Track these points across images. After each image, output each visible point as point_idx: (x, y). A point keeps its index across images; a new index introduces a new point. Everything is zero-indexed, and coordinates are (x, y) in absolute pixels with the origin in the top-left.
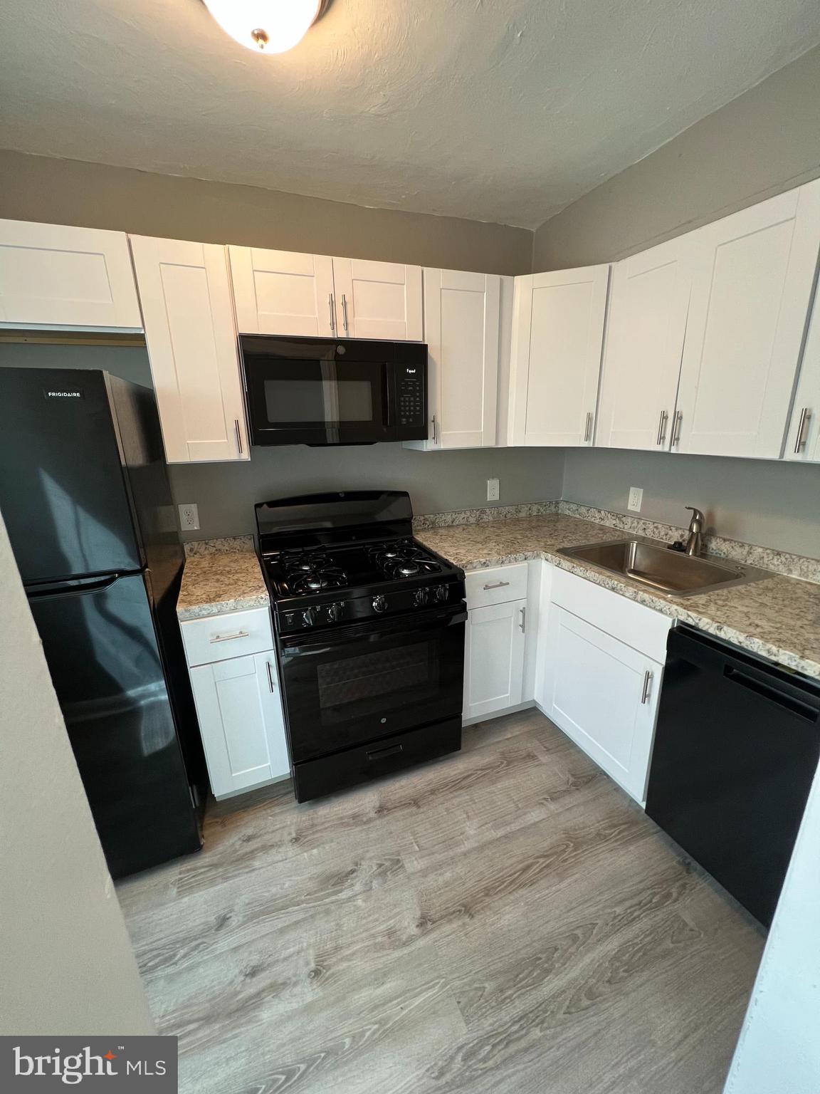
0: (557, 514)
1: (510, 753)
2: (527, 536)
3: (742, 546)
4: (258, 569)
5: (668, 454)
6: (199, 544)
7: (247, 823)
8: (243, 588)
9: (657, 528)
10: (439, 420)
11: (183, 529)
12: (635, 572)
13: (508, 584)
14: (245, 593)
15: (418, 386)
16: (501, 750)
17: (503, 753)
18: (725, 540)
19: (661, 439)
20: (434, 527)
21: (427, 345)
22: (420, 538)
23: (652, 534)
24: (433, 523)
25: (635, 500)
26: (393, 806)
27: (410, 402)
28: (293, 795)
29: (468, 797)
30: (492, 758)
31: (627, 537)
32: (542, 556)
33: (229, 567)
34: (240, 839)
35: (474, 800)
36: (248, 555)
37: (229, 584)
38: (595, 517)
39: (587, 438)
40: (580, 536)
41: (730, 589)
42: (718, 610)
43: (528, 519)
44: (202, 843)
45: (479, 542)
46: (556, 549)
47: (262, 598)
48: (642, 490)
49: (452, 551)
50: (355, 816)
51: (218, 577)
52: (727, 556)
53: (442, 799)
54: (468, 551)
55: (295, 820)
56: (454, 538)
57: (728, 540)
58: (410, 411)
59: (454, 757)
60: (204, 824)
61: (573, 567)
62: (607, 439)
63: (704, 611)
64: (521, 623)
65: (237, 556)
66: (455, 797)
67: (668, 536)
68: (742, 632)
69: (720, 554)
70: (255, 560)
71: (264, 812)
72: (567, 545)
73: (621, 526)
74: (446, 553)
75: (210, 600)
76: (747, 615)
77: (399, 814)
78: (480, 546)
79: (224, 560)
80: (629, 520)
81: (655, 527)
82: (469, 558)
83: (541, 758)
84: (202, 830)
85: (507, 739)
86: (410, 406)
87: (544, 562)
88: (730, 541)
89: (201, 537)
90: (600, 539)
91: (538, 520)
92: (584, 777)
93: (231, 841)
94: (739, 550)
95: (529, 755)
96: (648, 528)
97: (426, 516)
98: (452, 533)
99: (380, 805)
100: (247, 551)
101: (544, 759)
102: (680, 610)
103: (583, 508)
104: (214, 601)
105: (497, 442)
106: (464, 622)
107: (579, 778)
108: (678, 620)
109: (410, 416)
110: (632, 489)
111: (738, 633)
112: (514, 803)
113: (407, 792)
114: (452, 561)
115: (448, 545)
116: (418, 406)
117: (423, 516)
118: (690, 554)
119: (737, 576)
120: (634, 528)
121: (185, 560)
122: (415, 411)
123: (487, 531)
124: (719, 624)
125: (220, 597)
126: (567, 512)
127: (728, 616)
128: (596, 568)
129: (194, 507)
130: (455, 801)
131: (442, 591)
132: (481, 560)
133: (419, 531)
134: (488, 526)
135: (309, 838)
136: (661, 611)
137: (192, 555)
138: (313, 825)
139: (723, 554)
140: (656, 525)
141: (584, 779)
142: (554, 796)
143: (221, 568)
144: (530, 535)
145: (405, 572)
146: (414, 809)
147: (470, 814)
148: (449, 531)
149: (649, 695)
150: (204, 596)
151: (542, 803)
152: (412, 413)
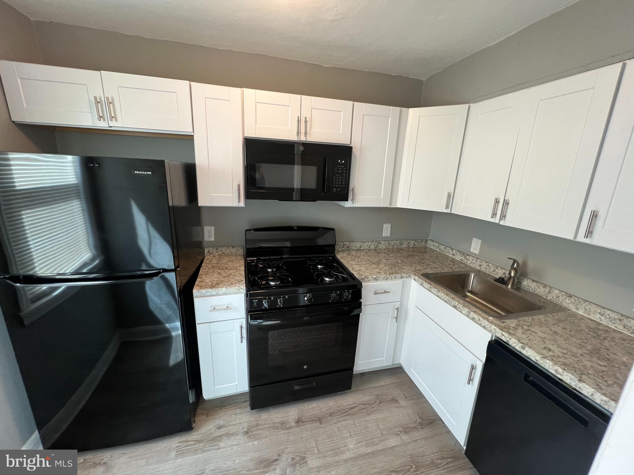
0: (426, 248)
1: (382, 396)
2: (404, 262)
3: (545, 286)
4: (243, 268)
5: (498, 225)
6: (213, 249)
7: (220, 417)
8: (232, 280)
9: (488, 266)
10: (356, 190)
11: (205, 240)
12: (471, 292)
13: (389, 292)
14: (232, 284)
15: (345, 170)
16: (376, 393)
17: (377, 395)
18: (533, 281)
19: (494, 215)
20: (348, 249)
21: (352, 147)
22: (339, 256)
23: (485, 269)
24: (349, 247)
25: (476, 246)
26: (306, 420)
27: (339, 179)
28: (248, 403)
29: (352, 422)
30: (370, 397)
31: (468, 269)
32: (412, 277)
33: (227, 264)
34: (215, 426)
35: (355, 425)
36: (239, 257)
37: (225, 277)
38: (450, 253)
39: (447, 207)
40: (438, 265)
41: (534, 317)
42: (523, 333)
43: (407, 249)
44: (193, 426)
45: (374, 263)
46: (422, 273)
47: (241, 288)
48: (480, 241)
49: (357, 268)
50: (282, 423)
51: (220, 271)
52: (534, 292)
53: (335, 420)
54: (367, 269)
55: (247, 420)
56: (360, 259)
57: (536, 281)
58: (339, 184)
59: (346, 393)
60: (196, 413)
61: (431, 288)
62: (459, 209)
63: (513, 332)
64: (395, 316)
65: (233, 258)
66: (344, 420)
67: (495, 272)
68: (538, 353)
69: (530, 290)
70: (242, 262)
71: (231, 412)
72: (429, 271)
73: (466, 261)
74: (353, 268)
75: (212, 287)
76: (543, 339)
77: (309, 426)
78: (374, 266)
79: (225, 260)
80: (471, 258)
81: (487, 265)
82: (366, 274)
83: (401, 403)
84: (194, 417)
85: (381, 386)
86: (339, 182)
87: (413, 281)
88: (537, 282)
89: (215, 245)
90: (450, 269)
91: (413, 251)
92: (428, 420)
93: (210, 427)
94: (543, 289)
95: (393, 399)
96: (483, 265)
97: (345, 243)
98: (359, 255)
99: (298, 419)
100: (239, 255)
101: (403, 403)
102: (498, 330)
103: (442, 246)
104: (215, 287)
105: (390, 204)
106: (359, 314)
107: (423, 420)
108: (496, 336)
109: (338, 187)
110: (474, 240)
111: (535, 353)
112: (381, 430)
113: (315, 412)
114: (356, 275)
115: (355, 263)
116: (344, 182)
117: (343, 242)
118: (509, 287)
119: (540, 308)
120: (473, 263)
121: (204, 257)
122: (342, 184)
123: (381, 255)
124: (523, 345)
125: (218, 285)
126: (432, 247)
127: (529, 339)
128: (445, 290)
129: (212, 228)
130: (344, 423)
131: (347, 295)
132: (374, 276)
133: (339, 251)
134: (381, 252)
135: (254, 433)
136: (484, 327)
137: (208, 255)
138: (257, 425)
139: (531, 290)
140: (488, 264)
141: (427, 421)
142: (406, 430)
143: (223, 265)
144: (406, 261)
145: (327, 279)
146: (318, 424)
147: (352, 434)
148: (357, 253)
149: (473, 380)
150: (209, 283)
151: (398, 434)
152: (340, 186)
